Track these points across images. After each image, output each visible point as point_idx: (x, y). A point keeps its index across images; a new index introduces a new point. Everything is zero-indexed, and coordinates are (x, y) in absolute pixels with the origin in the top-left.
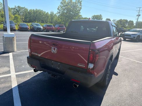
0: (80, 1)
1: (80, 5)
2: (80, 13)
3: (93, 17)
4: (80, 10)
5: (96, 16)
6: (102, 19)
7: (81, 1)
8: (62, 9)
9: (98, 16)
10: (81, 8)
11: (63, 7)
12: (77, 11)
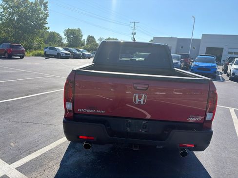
0: (45, 2)
1: (46, 10)
2: (47, 24)
3: (67, 33)
4: (45, 19)
5: (72, 30)
6: (82, 35)
7: (47, 3)
8: (6, 13)
9: (75, 30)
10: (47, 15)
11: (8, 8)
12: (41, 20)
